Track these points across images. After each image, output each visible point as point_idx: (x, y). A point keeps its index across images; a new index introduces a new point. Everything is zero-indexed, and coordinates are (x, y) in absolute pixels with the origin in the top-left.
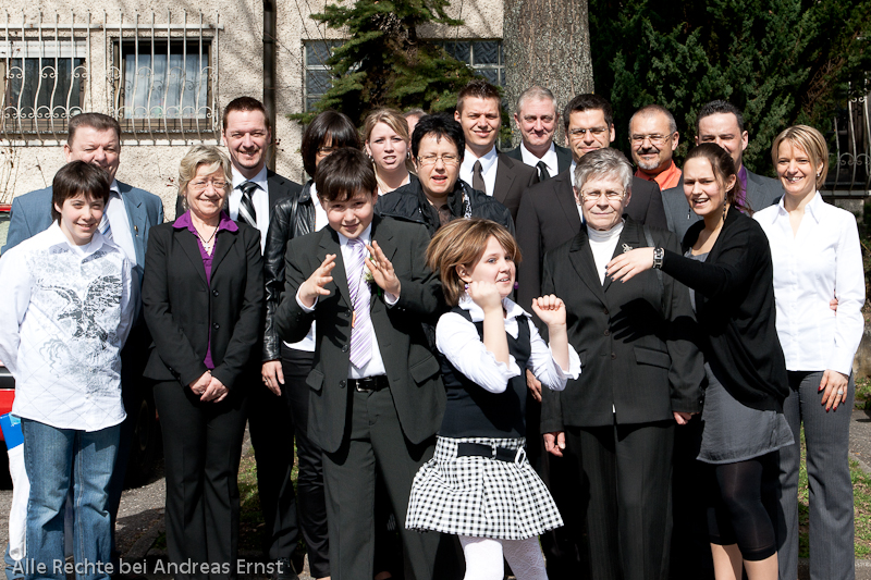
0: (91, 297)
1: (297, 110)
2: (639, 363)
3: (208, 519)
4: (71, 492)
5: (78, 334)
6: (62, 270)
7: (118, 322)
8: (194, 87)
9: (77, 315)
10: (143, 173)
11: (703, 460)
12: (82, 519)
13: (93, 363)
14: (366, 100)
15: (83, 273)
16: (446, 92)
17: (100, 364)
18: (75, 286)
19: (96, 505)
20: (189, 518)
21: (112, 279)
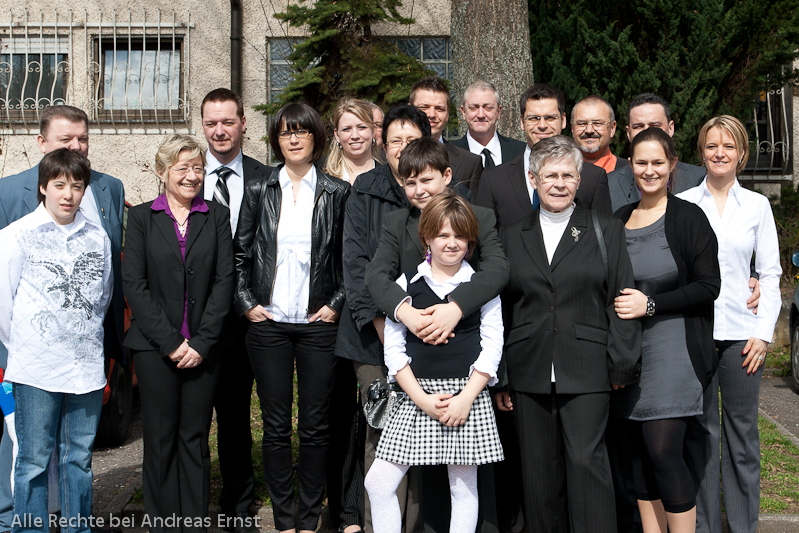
0: (76, 271)
1: (262, 101)
2: (578, 339)
3: (182, 477)
4: (58, 451)
5: (65, 305)
6: (49, 247)
7: (101, 293)
8: (168, 80)
9: (65, 287)
10: (121, 159)
11: (634, 418)
12: (68, 475)
13: (79, 331)
14: (325, 92)
15: (69, 250)
16: (399, 85)
17: (86, 332)
18: (62, 261)
19: (81, 462)
20: (165, 476)
21: (95, 255)
